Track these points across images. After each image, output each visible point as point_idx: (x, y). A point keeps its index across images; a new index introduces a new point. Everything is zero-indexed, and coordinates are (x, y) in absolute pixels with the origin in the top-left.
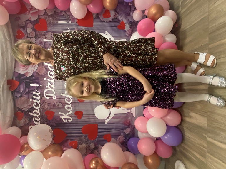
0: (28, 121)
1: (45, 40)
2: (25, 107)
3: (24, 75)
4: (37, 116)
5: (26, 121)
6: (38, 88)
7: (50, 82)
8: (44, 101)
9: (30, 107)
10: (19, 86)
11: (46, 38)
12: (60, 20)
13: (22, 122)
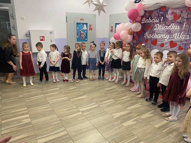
0: (147, 17)
1: (185, 24)
4: (149, 21)
5: (147, 16)
6: (160, 21)
7: (162, 27)
9: (152, 18)
10: (163, 11)
13: (147, 14)
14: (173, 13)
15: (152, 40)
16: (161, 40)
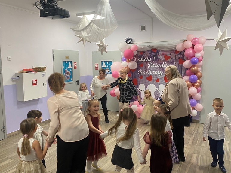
0: (139, 56)
1: (174, 63)
2: (145, 55)
3: (158, 54)
4: (141, 60)
6: (153, 60)
7: (155, 65)
8: (147, 63)
9: (145, 57)
10: (154, 52)
11: (175, 63)
12: (184, 70)
13: (139, 54)
14: (163, 54)
15: (147, 76)
16: (155, 76)
